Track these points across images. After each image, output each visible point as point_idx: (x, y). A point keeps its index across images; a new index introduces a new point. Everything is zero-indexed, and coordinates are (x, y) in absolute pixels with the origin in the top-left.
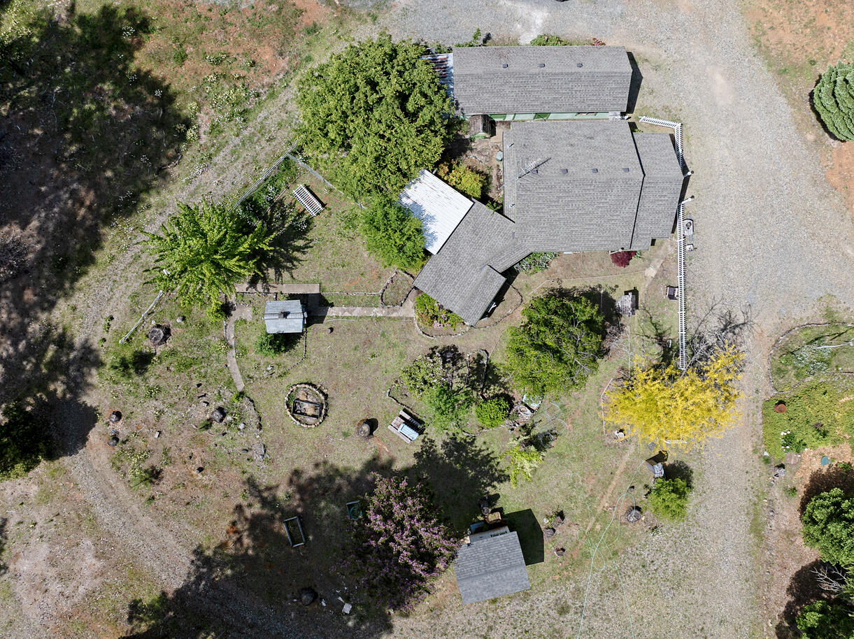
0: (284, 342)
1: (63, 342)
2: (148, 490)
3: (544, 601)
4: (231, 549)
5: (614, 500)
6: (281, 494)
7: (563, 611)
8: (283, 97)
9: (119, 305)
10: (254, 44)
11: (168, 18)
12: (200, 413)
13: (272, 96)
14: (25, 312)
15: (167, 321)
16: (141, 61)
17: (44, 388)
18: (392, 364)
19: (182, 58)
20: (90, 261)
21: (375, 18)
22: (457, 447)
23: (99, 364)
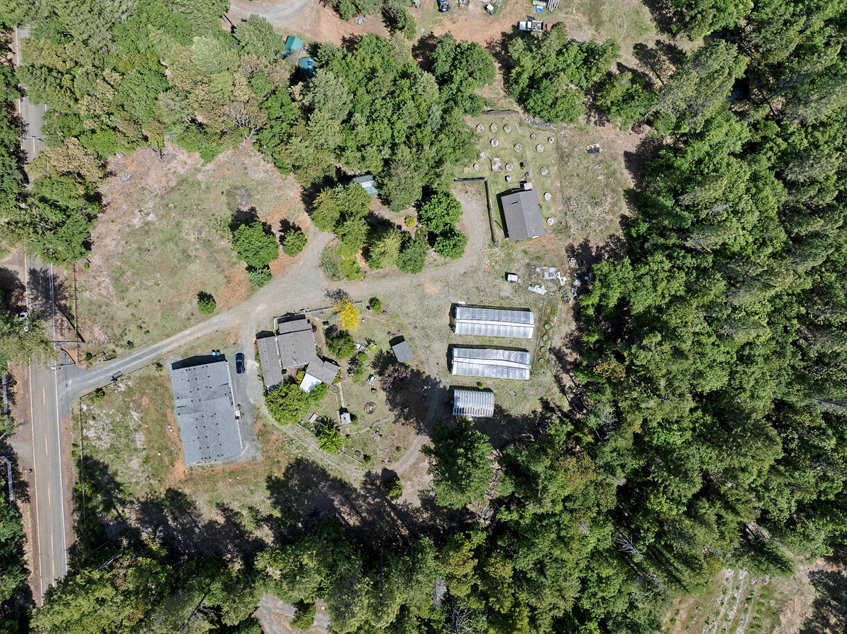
0: (353, 417)
1: (365, 483)
2: (403, 450)
3: (414, 333)
4: (415, 425)
5: (383, 318)
6: (397, 413)
7: (416, 327)
8: (285, 430)
9: (352, 467)
10: (271, 442)
11: (267, 468)
12: (378, 438)
13: (285, 434)
14: (359, 496)
15: (354, 452)
16: (281, 476)
17: (379, 486)
18: (355, 387)
19: (279, 462)
20: (340, 479)
21: (258, 408)
22: (374, 365)
23: (369, 472)
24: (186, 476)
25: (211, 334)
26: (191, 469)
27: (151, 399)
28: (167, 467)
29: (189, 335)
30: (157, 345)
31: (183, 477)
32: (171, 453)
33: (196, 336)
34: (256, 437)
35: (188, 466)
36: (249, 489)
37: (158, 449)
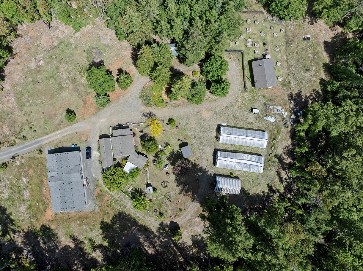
0: (154, 189)
1: (159, 229)
2: (183, 210)
3: (194, 141)
4: (191, 196)
5: (176, 131)
6: (181, 188)
7: (195, 137)
8: (113, 195)
9: (152, 219)
10: (104, 201)
11: (101, 216)
12: (169, 203)
13: (113, 197)
14: (155, 236)
15: (154, 210)
16: (109, 221)
17: (168, 231)
18: (157, 171)
19: (108, 213)
20: (145, 226)
21: (98, 180)
22: (169, 159)
23: (162, 223)
24: (52, 218)
25: (72, 134)
26: (56, 214)
27: (35, 171)
28: (42, 212)
29: (59, 134)
30: (40, 139)
31: (51, 218)
32: (44, 204)
33: (63, 135)
34: (95, 198)
35: (54, 212)
36: (89, 228)
37: (37, 201)
